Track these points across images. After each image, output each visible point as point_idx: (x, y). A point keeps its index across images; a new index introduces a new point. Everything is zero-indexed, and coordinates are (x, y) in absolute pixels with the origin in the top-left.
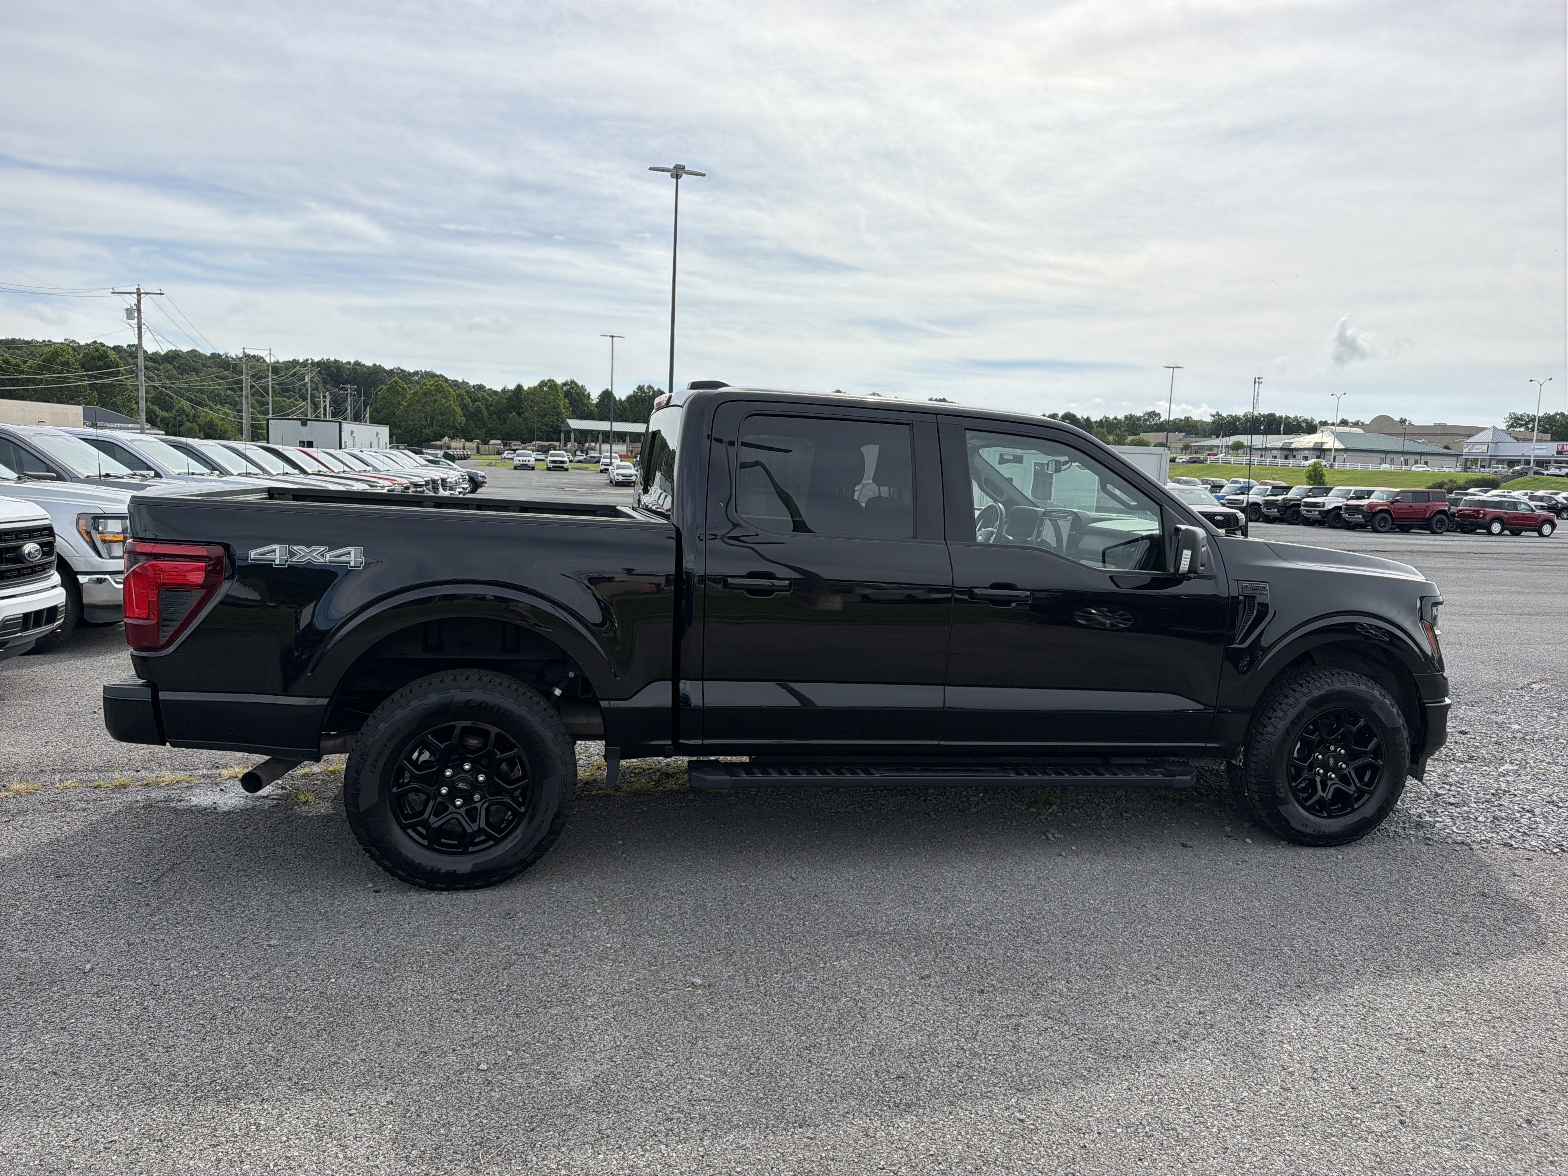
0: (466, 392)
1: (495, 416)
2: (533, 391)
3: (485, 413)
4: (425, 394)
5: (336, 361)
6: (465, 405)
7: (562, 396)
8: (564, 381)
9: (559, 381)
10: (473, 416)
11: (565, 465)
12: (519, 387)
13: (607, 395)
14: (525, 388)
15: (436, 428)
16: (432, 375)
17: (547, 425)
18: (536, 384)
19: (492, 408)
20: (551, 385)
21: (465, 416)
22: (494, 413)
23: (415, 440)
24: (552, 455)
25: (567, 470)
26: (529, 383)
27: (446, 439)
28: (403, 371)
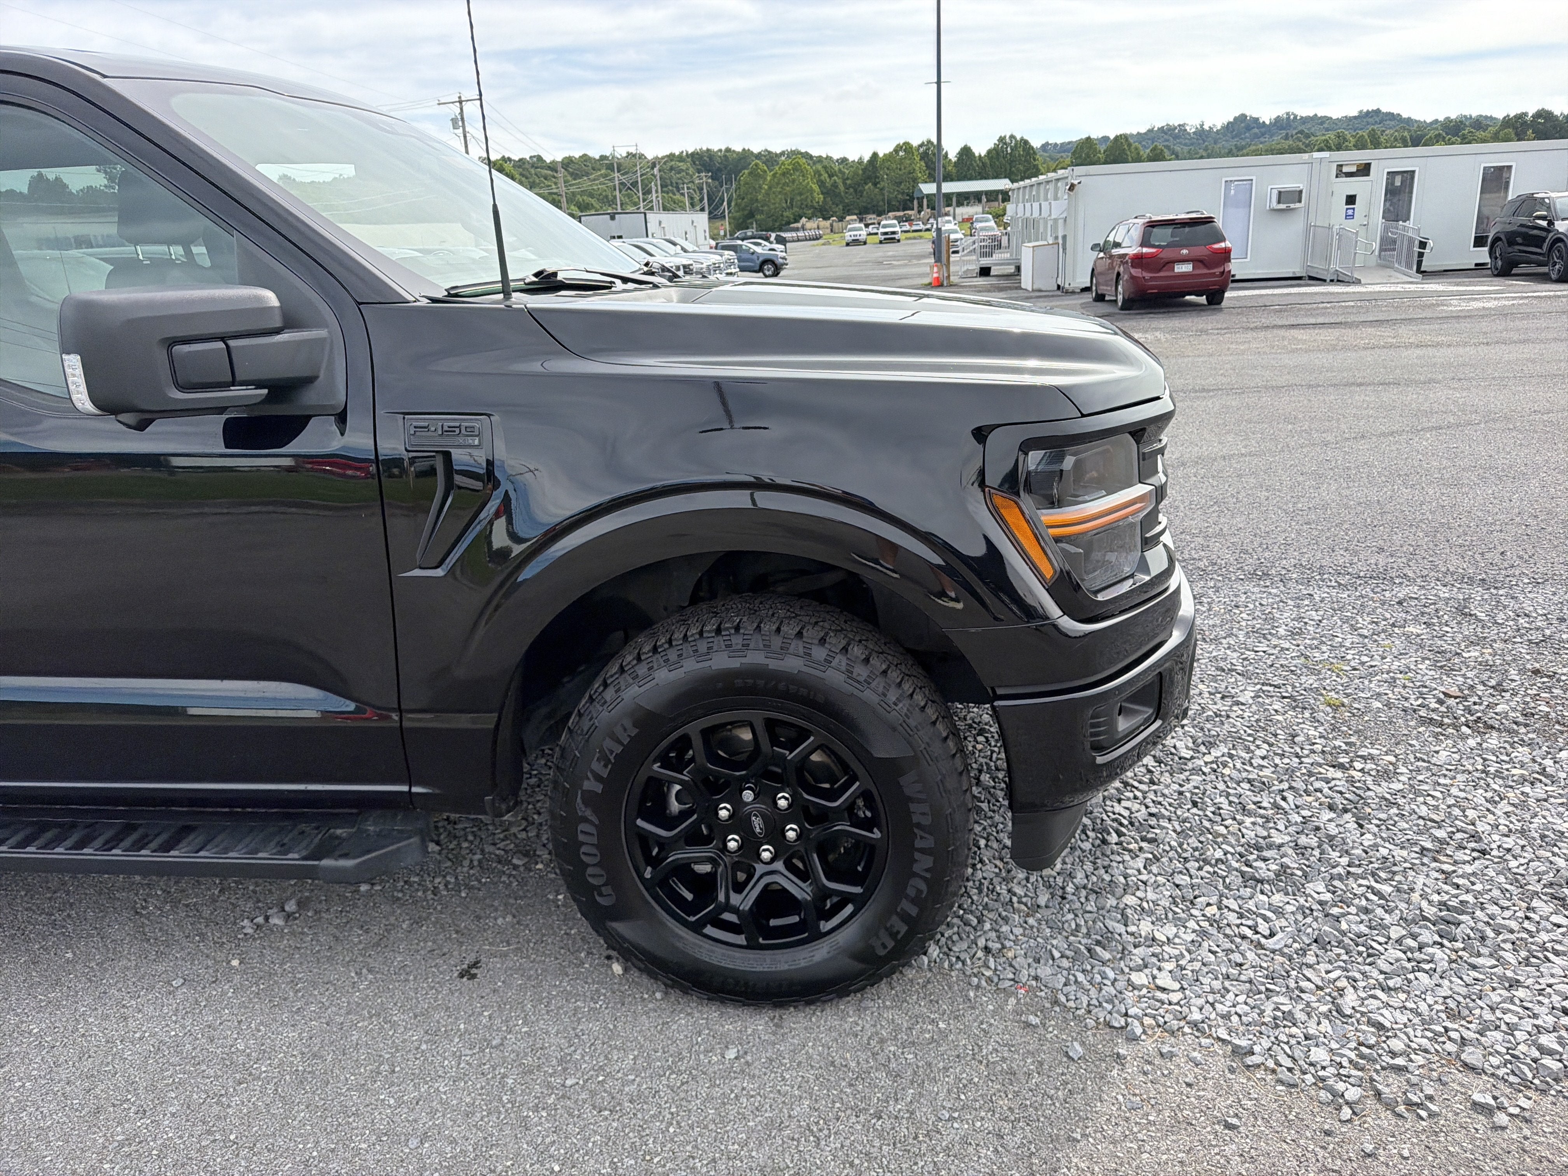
0: (825, 167)
1: (851, 190)
2: (889, 157)
3: (842, 187)
4: (784, 174)
5: (708, 150)
6: (822, 182)
7: (917, 159)
8: (920, 142)
9: (915, 143)
10: (829, 192)
11: (896, 236)
12: (875, 155)
13: (966, 152)
14: (881, 155)
15: (795, 209)
16: (796, 153)
17: (903, 193)
18: (891, 150)
19: (848, 182)
20: (906, 147)
21: (822, 193)
22: (850, 186)
23: (777, 224)
24: (885, 226)
25: (899, 241)
26: (884, 149)
27: (804, 220)
28: (770, 152)
